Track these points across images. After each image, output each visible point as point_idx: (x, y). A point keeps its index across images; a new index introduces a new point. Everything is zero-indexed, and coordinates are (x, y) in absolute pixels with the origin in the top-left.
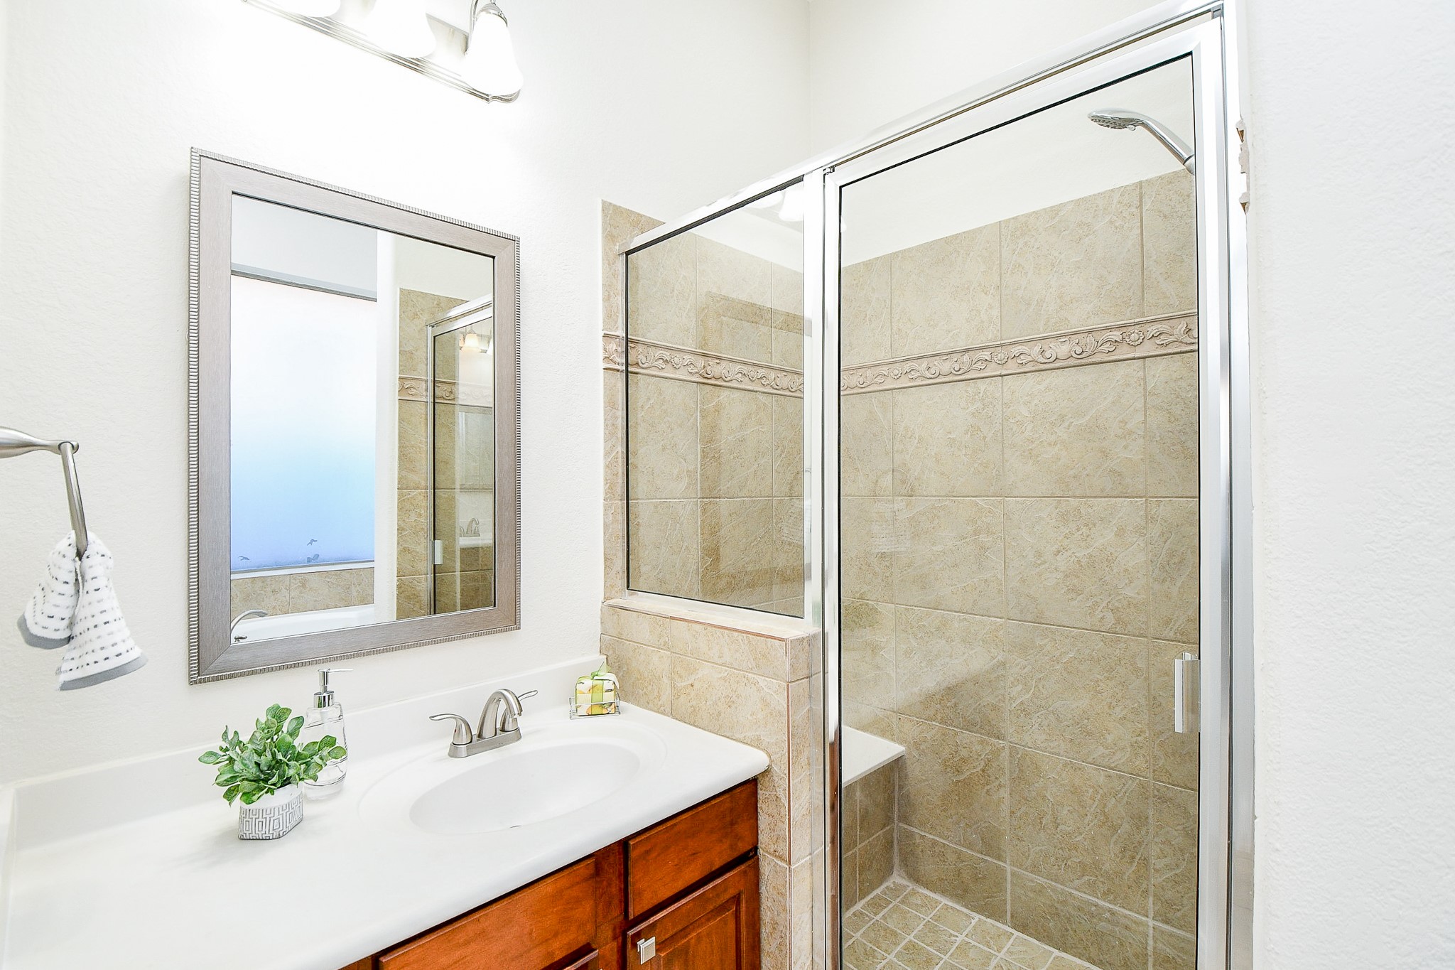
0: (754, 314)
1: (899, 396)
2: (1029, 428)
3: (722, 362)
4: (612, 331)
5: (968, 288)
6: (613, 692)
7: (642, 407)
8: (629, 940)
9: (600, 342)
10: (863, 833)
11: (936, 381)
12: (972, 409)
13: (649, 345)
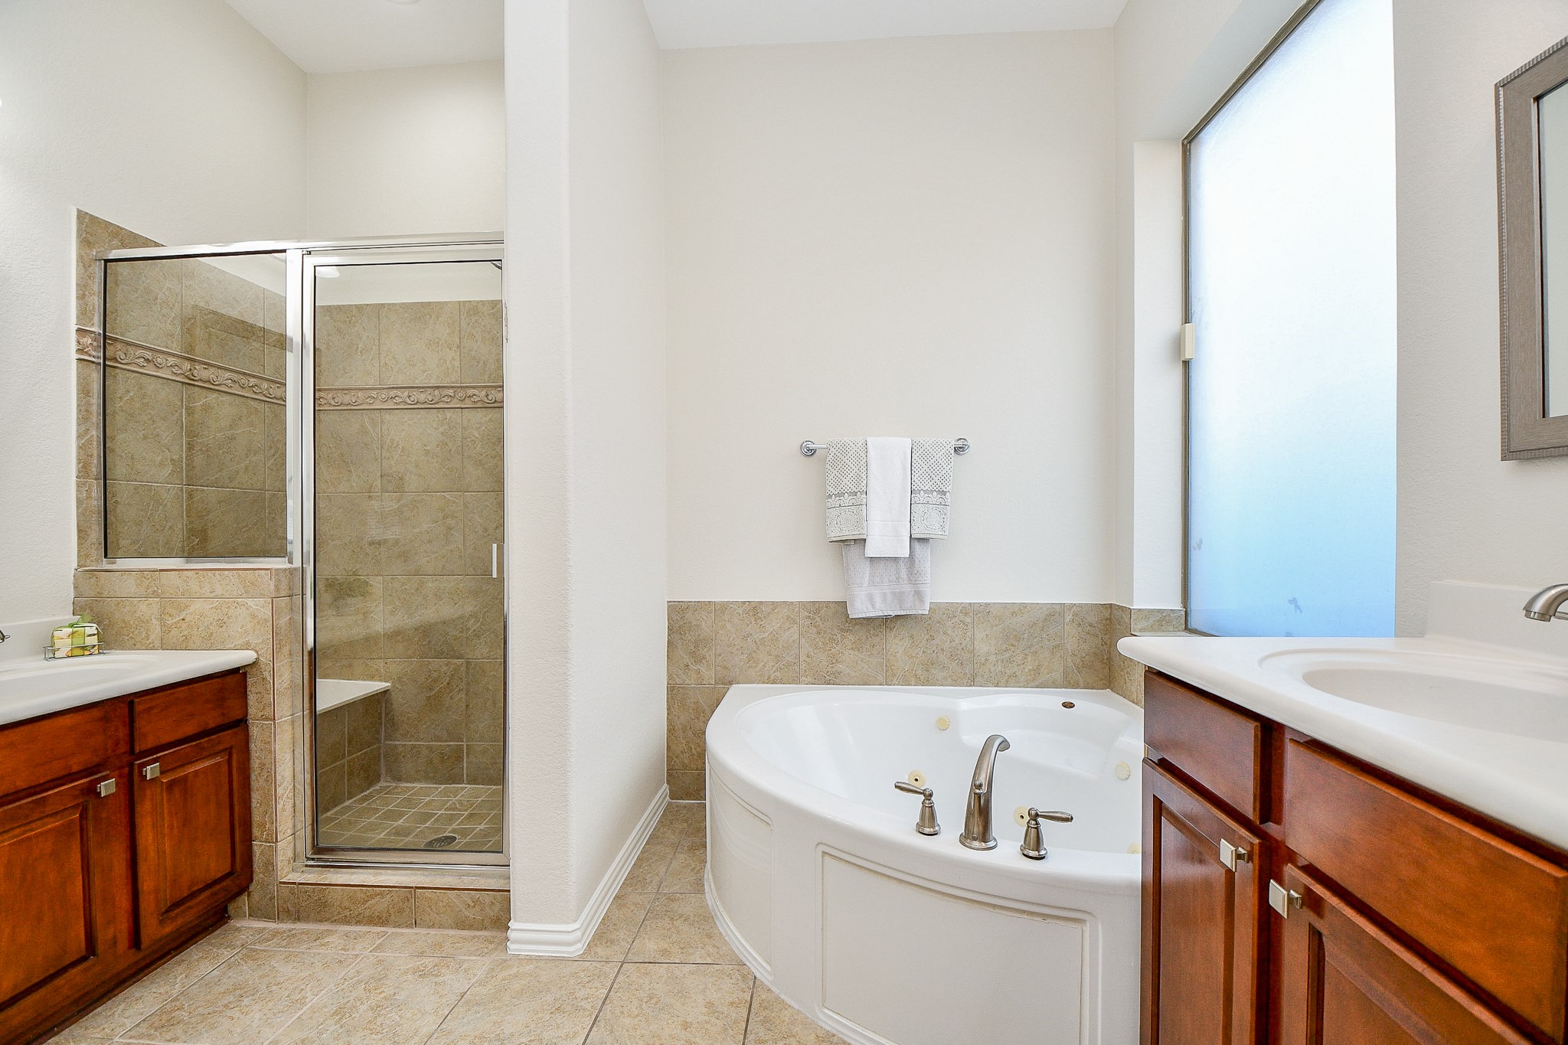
0: (246, 331)
1: (387, 416)
2: (479, 446)
3: (210, 368)
4: (87, 326)
5: (438, 343)
6: (96, 636)
7: (121, 398)
8: (136, 768)
9: (74, 336)
10: (350, 749)
11: (415, 407)
12: (441, 429)
13: (128, 344)
